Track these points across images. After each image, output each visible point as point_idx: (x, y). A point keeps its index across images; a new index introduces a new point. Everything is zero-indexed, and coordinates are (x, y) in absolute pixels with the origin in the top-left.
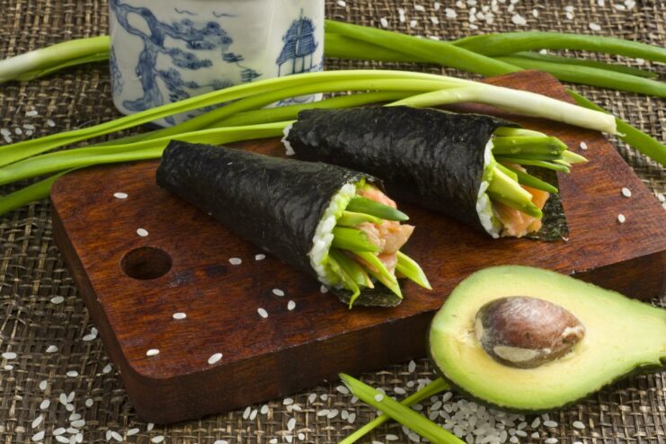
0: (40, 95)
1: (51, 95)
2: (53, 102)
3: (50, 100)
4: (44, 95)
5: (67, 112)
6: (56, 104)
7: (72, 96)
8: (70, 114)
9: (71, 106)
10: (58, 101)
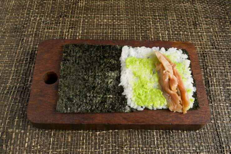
0: (35, 14)
1: (38, 14)
2: (38, 17)
3: (38, 16)
4: (36, 14)
5: (42, 20)
6: (39, 17)
7: (43, 15)
8: (43, 20)
9: (43, 18)
10: (40, 16)
